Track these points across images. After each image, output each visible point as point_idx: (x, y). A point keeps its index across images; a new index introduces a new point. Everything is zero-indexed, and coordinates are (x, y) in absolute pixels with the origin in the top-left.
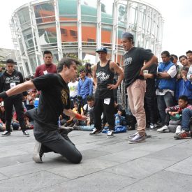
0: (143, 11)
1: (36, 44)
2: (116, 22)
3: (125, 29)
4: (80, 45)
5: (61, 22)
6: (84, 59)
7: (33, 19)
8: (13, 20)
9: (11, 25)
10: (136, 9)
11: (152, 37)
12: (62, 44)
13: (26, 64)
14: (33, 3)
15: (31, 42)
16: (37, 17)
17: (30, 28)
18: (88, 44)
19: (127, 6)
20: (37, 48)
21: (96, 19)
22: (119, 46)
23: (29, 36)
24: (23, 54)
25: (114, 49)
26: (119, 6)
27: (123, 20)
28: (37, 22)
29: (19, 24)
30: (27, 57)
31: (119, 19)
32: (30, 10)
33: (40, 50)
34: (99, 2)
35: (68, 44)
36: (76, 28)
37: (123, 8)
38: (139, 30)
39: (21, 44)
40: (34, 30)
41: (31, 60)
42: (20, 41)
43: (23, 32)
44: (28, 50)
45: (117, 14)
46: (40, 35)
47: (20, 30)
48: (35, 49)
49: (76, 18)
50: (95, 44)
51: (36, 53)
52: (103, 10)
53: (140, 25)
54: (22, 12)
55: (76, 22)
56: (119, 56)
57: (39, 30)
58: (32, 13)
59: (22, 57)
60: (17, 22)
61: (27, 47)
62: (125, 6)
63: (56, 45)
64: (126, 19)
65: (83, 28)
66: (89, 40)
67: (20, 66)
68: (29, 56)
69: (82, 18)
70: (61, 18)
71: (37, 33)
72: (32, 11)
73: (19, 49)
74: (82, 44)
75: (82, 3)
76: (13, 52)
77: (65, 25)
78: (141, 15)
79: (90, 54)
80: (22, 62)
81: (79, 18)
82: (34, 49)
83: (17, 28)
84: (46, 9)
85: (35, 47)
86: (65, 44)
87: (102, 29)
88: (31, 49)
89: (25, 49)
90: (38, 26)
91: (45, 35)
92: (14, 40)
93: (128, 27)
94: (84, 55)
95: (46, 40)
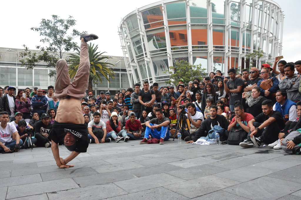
0: (259, 7)
1: (145, 50)
2: (228, 22)
3: (239, 28)
4: (190, 49)
5: (169, 27)
6: (195, 64)
7: (141, 25)
8: (121, 28)
9: (120, 33)
10: (251, 5)
11: (271, 35)
12: (172, 49)
13: (136, 71)
14: (141, 10)
15: (139, 48)
16: (145, 22)
17: (139, 35)
18: (198, 47)
19: (239, 3)
20: (146, 54)
21: (206, 20)
22: (232, 48)
23: (138, 42)
24: (133, 60)
25: (227, 51)
26: (231, 4)
27: (236, 19)
28: (146, 28)
29: (128, 31)
30: (136, 64)
31: (232, 18)
32: (138, 17)
33: (149, 56)
34: (209, 2)
35: (178, 48)
36: (186, 31)
37: (236, 5)
38: (254, 28)
39: (130, 50)
40: (143, 36)
41: (140, 66)
42: (129, 48)
43: (132, 38)
44: (137, 57)
45: (230, 13)
46: (149, 40)
47: (129, 37)
48: (145, 56)
49: (185, 21)
50: (207, 47)
51: (145, 59)
52: (213, 10)
53: (255, 23)
54: (130, 19)
55: (186, 26)
56: (233, 59)
57: (147, 36)
58: (140, 20)
59: (132, 64)
60: (126, 29)
61: (136, 54)
62: (237, 4)
63: (166, 50)
64: (239, 18)
65: (192, 31)
66: (199, 43)
67: (130, 72)
68: (138, 62)
69: (192, 20)
70: (169, 22)
71: (146, 39)
72: (140, 17)
73: (127, 55)
74: (193, 47)
75: (191, 5)
76: (122, 59)
77: (174, 30)
78: (256, 12)
79: (200, 57)
80: (132, 68)
81: (189, 21)
82: (143, 55)
83: (126, 35)
84: (154, 14)
85: (144, 53)
86: (174, 49)
87: (213, 30)
88: (140, 56)
89: (134, 55)
90: (147, 32)
91: (154, 40)
92: (123, 47)
93: (242, 26)
94: (194, 59)
95: (155, 45)
